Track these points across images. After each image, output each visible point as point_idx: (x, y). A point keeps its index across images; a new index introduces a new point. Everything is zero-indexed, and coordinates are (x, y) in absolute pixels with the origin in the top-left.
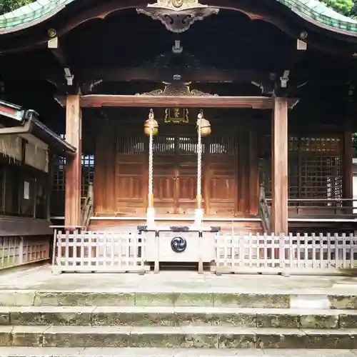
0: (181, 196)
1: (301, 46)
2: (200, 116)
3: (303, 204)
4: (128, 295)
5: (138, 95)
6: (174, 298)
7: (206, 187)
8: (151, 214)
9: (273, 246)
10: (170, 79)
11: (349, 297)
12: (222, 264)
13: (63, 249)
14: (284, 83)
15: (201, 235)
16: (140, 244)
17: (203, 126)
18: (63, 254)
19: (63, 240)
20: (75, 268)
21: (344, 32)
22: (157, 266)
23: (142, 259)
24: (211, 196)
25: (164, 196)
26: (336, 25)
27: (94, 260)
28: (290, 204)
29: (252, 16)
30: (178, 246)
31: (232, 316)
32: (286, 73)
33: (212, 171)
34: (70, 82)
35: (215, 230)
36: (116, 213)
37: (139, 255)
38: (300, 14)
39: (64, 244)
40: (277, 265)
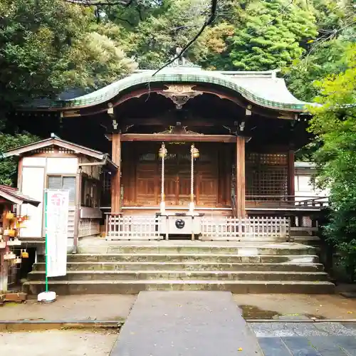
0: (180, 193)
1: (248, 113)
2: (192, 146)
3: (258, 199)
4: (155, 248)
5: (155, 134)
6: (179, 249)
7: (197, 187)
8: (163, 206)
9: (235, 225)
10: (175, 125)
11: (268, 249)
12: (205, 235)
13: (113, 226)
14: (242, 129)
15: (193, 218)
16: (157, 224)
17: (195, 152)
18: (113, 229)
19: (113, 221)
20: (119, 237)
21: (271, 107)
22: (167, 236)
23: (159, 233)
24: (201, 193)
25: (169, 193)
26: (266, 103)
27: (130, 233)
28: (247, 199)
29: (221, 97)
30: (180, 225)
31: (208, 257)
32: (243, 123)
33: (201, 176)
34: (115, 127)
35: (201, 215)
36: (136, 204)
37: (157, 230)
38: (246, 98)
39: (113, 223)
40: (237, 236)
